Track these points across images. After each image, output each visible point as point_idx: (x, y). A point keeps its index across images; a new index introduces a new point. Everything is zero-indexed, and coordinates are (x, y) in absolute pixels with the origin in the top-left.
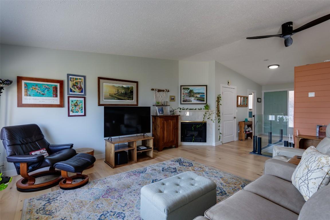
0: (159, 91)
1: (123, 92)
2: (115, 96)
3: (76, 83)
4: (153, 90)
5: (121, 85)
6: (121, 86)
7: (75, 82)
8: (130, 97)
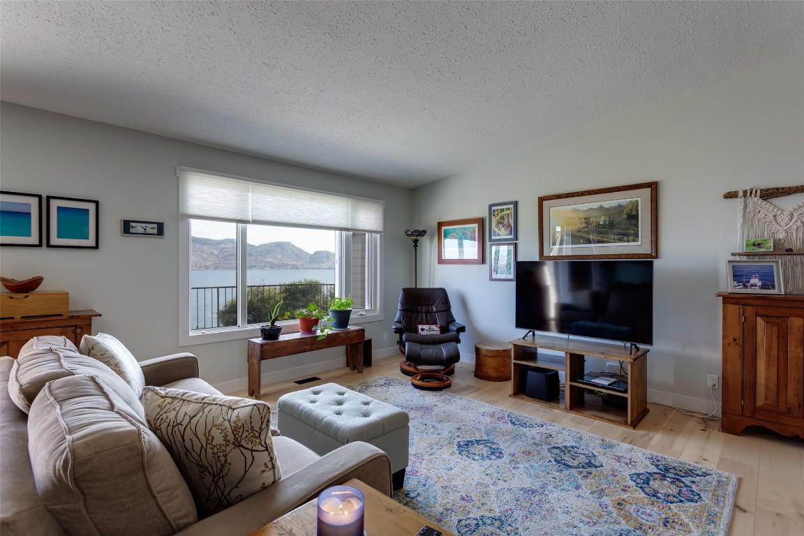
0: (768, 194)
1: (601, 223)
2: (580, 234)
3: (501, 218)
4: (731, 195)
5: (595, 205)
6: (596, 207)
7: (499, 216)
8: (627, 235)
